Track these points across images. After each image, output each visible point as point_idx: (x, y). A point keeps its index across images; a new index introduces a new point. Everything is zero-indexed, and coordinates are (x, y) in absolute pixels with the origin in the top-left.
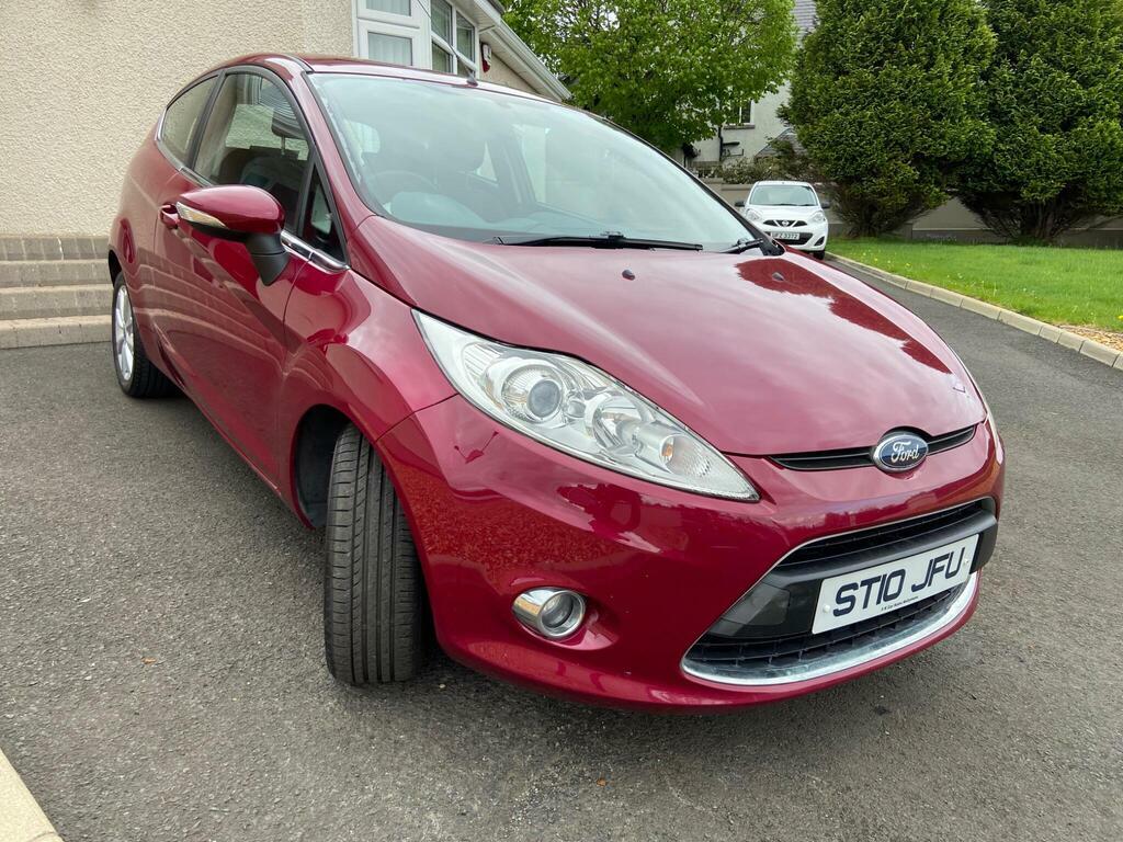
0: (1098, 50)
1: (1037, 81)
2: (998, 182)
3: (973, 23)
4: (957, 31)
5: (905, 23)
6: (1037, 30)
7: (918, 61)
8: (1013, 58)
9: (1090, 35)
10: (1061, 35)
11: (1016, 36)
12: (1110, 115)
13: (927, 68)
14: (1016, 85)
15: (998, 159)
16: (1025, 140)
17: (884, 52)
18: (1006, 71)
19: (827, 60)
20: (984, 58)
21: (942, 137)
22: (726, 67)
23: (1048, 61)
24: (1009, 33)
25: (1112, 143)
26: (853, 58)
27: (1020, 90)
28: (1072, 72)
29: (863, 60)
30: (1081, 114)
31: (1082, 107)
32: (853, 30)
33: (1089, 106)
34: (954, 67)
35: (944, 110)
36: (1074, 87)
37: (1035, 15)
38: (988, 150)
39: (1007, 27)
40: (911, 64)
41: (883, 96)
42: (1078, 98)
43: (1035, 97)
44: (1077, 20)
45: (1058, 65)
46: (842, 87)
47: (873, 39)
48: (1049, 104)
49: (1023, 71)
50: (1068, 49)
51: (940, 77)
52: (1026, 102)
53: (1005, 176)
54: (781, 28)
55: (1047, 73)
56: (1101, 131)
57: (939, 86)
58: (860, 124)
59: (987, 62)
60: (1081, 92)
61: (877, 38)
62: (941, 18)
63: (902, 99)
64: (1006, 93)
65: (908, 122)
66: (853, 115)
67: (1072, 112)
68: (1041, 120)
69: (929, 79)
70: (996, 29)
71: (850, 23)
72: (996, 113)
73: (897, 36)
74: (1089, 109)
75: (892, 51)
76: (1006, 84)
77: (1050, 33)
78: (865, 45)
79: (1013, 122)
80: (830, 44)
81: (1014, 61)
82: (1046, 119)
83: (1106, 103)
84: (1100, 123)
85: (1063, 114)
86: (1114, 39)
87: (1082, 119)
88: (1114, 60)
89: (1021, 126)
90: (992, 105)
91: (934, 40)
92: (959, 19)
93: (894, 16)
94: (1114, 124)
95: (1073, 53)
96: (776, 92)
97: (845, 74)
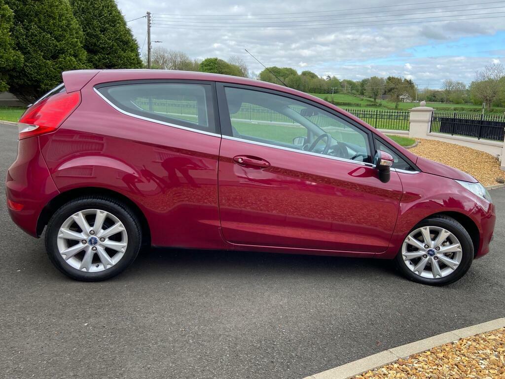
0: (59, 26)
1: (36, 36)
2: (28, 80)
6: (30, 12)
8: (22, 22)
9: (54, 19)
10: (42, 17)
11: (20, 13)
12: (70, 54)
14: (27, 36)
15: (27, 70)
16: (38, 62)
18: (20, 28)
20: (11, 21)
23: (39, 27)
24: (17, 11)
27: (30, 39)
28: (51, 34)
30: (58, 53)
31: (59, 50)
33: (61, 50)
36: (53, 40)
37: (27, 4)
38: (22, 65)
39: (16, 8)
42: (56, 46)
43: (37, 43)
44: (47, 11)
45: (44, 30)
48: (45, 47)
49: (29, 30)
50: (46, 23)
52: (33, 44)
53: (31, 77)
55: (41, 33)
60: (58, 44)
64: (23, 39)
67: (55, 52)
68: (42, 54)
72: (19, 47)
74: (62, 51)
76: (22, 35)
79: (29, 53)
81: (24, 25)
82: (45, 53)
83: (68, 49)
84: (68, 58)
85: (52, 52)
86: (64, 22)
87: (61, 55)
88: (65, 30)
89: (34, 55)
90: (18, 44)
94: (74, 59)
95: (49, 25)
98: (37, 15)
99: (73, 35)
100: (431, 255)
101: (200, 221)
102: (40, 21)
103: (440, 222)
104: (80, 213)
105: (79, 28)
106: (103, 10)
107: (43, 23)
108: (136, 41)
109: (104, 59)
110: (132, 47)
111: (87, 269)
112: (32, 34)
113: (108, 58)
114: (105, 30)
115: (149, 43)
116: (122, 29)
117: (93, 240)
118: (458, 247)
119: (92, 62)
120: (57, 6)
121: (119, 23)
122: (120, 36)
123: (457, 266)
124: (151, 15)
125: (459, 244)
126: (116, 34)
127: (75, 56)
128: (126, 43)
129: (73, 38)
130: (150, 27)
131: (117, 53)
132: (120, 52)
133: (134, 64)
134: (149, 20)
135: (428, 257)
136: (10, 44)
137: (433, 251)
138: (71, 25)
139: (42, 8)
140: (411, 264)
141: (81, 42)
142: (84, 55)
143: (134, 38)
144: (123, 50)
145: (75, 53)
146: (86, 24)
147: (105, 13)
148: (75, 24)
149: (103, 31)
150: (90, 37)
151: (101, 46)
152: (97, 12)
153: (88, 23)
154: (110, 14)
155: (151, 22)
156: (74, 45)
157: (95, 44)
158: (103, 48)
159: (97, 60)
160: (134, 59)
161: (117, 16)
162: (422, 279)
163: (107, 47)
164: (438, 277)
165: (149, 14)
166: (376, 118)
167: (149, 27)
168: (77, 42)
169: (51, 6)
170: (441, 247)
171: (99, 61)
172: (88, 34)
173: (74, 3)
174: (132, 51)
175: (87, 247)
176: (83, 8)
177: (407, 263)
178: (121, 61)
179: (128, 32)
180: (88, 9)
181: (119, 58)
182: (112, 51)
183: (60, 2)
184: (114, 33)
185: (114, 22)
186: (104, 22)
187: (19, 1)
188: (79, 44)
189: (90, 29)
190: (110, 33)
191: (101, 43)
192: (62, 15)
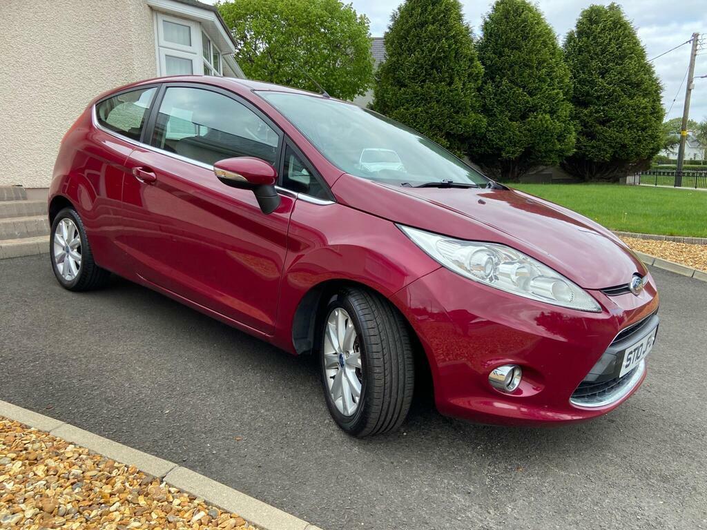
0: (536, 76)
1: (506, 93)
2: (489, 148)
3: (471, 60)
4: (464, 64)
5: (437, 59)
6: (504, 64)
7: (444, 81)
8: (493, 79)
9: (531, 67)
10: (517, 68)
11: (494, 68)
12: (545, 112)
13: (450, 84)
14: (496, 95)
15: (489, 136)
16: (502, 125)
17: (426, 75)
18: (490, 87)
19: (394, 78)
20: (478, 79)
21: (460, 123)
22: (335, 80)
23: (511, 81)
24: (490, 66)
25: (547, 127)
26: (409, 77)
27: (498, 97)
28: (524, 88)
29: (414, 79)
30: (530, 111)
31: (530, 107)
32: (408, 62)
34: (464, 85)
35: (459, 108)
36: (525, 96)
37: (503, 56)
38: (483, 130)
39: (489, 63)
40: (441, 82)
41: (427, 99)
42: (528, 102)
43: (505, 101)
44: (524, 59)
45: (517, 85)
46: (404, 94)
47: (420, 67)
48: (513, 105)
49: (499, 87)
50: (521, 75)
51: (457, 90)
52: (501, 104)
53: (493, 145)
54: (365, 59)
55: (511, 89)
56: (541, 121)
57: (456, 95)
58: (416, 115)
59: (480, 82)
60: (530, 99)
61: (422, 67)
62: (455, 57)
63: (438, 102)
64: (491, 99)
65: (442, 115)
66: (412, 110)
67: (525, 110)
68: (509, 114)
69: (451, 91)
70: (483, 64)
71: (406, 58)
72: (486, 110)
73: (433, 66)
74: (534, 108)
75: (430, 75)
77: (511, 66)
78: (415, 71)
79: (495, 115)
80: (395, 70)
81: (494, 82)
82: (512, 113)
83: (542, 105)
84: (540, 116)
85: (521, 111)
86: (544, 70)
87: (531, 114)
88: (545, 81)
89: (500, 117)
90: (484, 106)
91: (453, 69)
92: (464, 58)
93: (431, 56)
94: (548, 117)
95: (524, 77)
96: (365, 95)
97: (405, 86)
99: (553, 85)
102: (513, 74)
105: (566, 75)
106: (609, 44)
107: (516, 75)
108: (657, 79)
110: (646, 89)
112: (502, 92)
113: (603, 110)
114: (607, 71)
115: (690, 81)
116: (633, 66)
119: (578, 118)
120: (539, 51)
121: (631, 58)
122: (628, 76)
124: (699, 37)
126: (623, 75)
127: (552, 112)
128: (637, 85)
129: (554, 89)
130: (695, 55)
131: (618, 102)
132: (623, 100)
133: (646, 114)
134: (695, 46)
136: (473, 107)
138: (554, 72)
139: (519, 57)
141: (565, 94)
142: (567, 109)
143: (654, 76)
144: (629, 96)
145: (552, 109)
146: (580, 68)
147: (612, 48)
148: (563, 70)
149: (604, 73)
150: (583, 85)
151: (596, 94)
152: (598, 49)
153: (583, 66)
154: (620, 47)
155: (698, 47)
156: (551, 98)
157: (588, 93)
158: (598, 98)
159: (586, 115)
160: (645, 108)
161: (629, 49)
163: (605, 95)
165: (696, 36)
167: (693, 55)
168: (557, 94)
169: (530, 52)
171: (590, 116)
172: (579, 82)
174: (645, 96)
176: (580, 47)
178: (622, 111)
179: (647, 70)
180: (587, 46)
181: (620, 108)
182: (612, 98)
183: (545, 44)
184: (620, 73)
185: (622, 58)
186: (608, 60)
187: (494, 53)
188: (561, 96)
189: (584, 73)
190: (613, 75)
191: (596, 91)
192: (544, 61)
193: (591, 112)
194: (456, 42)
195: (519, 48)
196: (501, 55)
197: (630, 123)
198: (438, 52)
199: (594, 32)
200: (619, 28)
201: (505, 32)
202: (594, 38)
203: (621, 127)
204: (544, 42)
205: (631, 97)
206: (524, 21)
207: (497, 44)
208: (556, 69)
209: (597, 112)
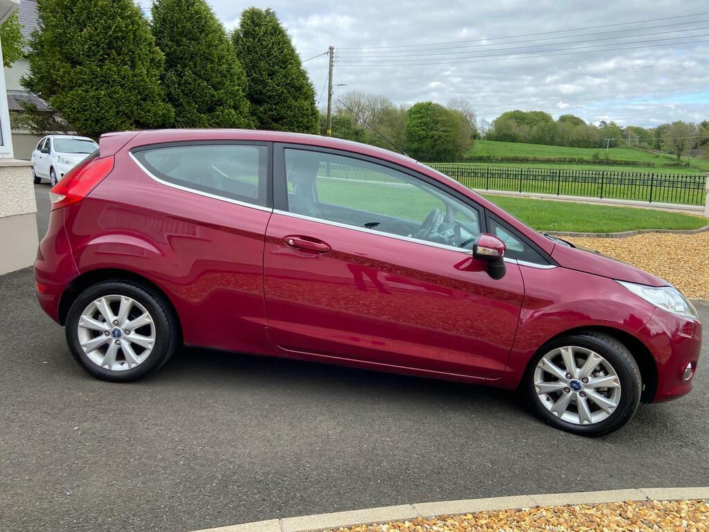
0: (218, 71)
1: (190, 84)
3: (150, 44)
4: (144, 48)
5: (114, 38)
6: (184, 54)
8: (174, 68)
9: (212, 62)
10: (198, 60)
11: (173, 56)
12: (230, 107)
14: (179, 85)
16: (191, 116)
17: (104, 54)
18: (172, 75)
19: (62, 53)
20: (161, 67)
21: (149, 111)
23: (194, 73)
24: (169, 54)
25: (234, 122)
26: (83, 54)
27: (183, 88)
28: (208, 81)
29: (89, 56)
30: (216, 104)
31: (216, 101)
32: (78, 36)
33: (219, 101)
34: (148, 70)
35: (147, 95)
36: (210, 89)
37: (181, 45)
38: (172, 120)
39: (168, 50)
41: (108, 83)
42: (214, 96)
43: (191, 93)
44: (204, 53)
45: (200, 76)
46: (80, 73)
47: (94, 45)
48: (200, 98)
49: (182, 77)
50: (203, 68)
51: (141, 76)
52: (187, 94)
55: (196, 80)
56: (228, 115)
57: (141, 81)
58: (98, 99)
59: (162, 69)
60: (215, 93)
61: (97, 45)
62: (134, 39)
63: (122, 86)
64: (175, 88)
65: (129, 101)
66: (92, 93)
67: (212, 103)
68: (197, 106)
69: (135, 76)
70: (162, 50)
72: (171, 99)
73: (110, 46)
74: (220, 103)
75: (108, 55)
76: (174, 83)
78: (90, 48)
79: (182, 106)
80: (61, 44)
81: (176, 71)
82: (199, 105)
83: (227, 100)
84: (226, 111)
85: (207, 104)
86: (224, 66)
87: (218, 108)
88: (225, 76)
89: (187, 108)
90: (169, 95)
91: (132, 52)
92: (144, 41)
93: (106, 33)
94: (233, 112)
95: (206, 70)
96: (11, 67)
97: (80, 64)
98: (192, 58)
99: (234, 81)
100: (576, 389)
101: (243, 318)
102: (195, 64)
103: (587, 342)
104: (103, 299)
105: (242, 72)
106: (272, 48)
107: (199, 68)
108: (312, 85)
109: (270, 110)
110: (306, 93)
111: (110, 367)
112: (186, 82)
113: (275, 109)
114: (274, 73)
115: (330, 88)
116: (294, 72)
117: (116, 332)
118: (615, 380)
119: (255, 114)
120: (216, 46)
121: (291, 63)
122: (292, 80)
123: (614, 409)
124: (334, 51)
125: (616, 377)
126: (287, 79)
127: (236, 108)
128: (299, 89)
129: (234, 85)
130: (333, 66)
131: (286, 103)
132: (290, 101)
133: (308, 115)
134: (331, 57)
135: (571, 392)
136: (159, 95)
137: (579, 384)
138: (232, 69)
139: (199, 49)
140: (548, 399)
141: (243, 91)
142: (246, 106)
143: (309, 81)
144: (294, 98)
145: (236, 104)
146: (251, 67)
147: (275, 52)
148: (237, 67)
149: (272, 74)
150: (256, 84)
151: (268, 94)
152: (264, 51)
153: (254, 66)
154: (282, 52)
155: (334, 59)
156: (234, 94)
157: (261, 92)
158: (270, 97)
159: (261, 112)
160: (307, 110)
161: (289, 55)
162: (563, 423)
163: (275, 95)
164: (586, 422)
165: (331, 49)
166: (652, 186)
167: (331, 66)
168: (238, 90)
169: (209, 46)
170: (590, 378)
171: (265, 114)
172: (252, 80)
173: (238, 41)
174: (306, 99)
175: (109, 339)
176: (248, 47)
177: (543, 398)
178: (291, 111)
179: (302, 75)
180: (255, 47)
181: (288, 108)
182: (281, 99)
183: (221, 40)
184: (285, 76)
185: (285, 62)
186: (273, 63)
187: (172, 41)
188: (241, 92)
189: (255, 72)
190: (279, 77)
191: (267, 90)
192: (223, 57)
193: (265, 110)
194: (133, 23)
195: (196, 39)
196: (178, 44)
197: (298, 122)
198: (115, 31)
199: (258, 34)
200: (279, 34)
201: (179, 20)
202: (259, 41)
203: (291, 125)
204: (220, 37)
205: (296, 98)
206: (197, 13)
207: (172, 31)
208: (233, 66)
209: (271, 110)
